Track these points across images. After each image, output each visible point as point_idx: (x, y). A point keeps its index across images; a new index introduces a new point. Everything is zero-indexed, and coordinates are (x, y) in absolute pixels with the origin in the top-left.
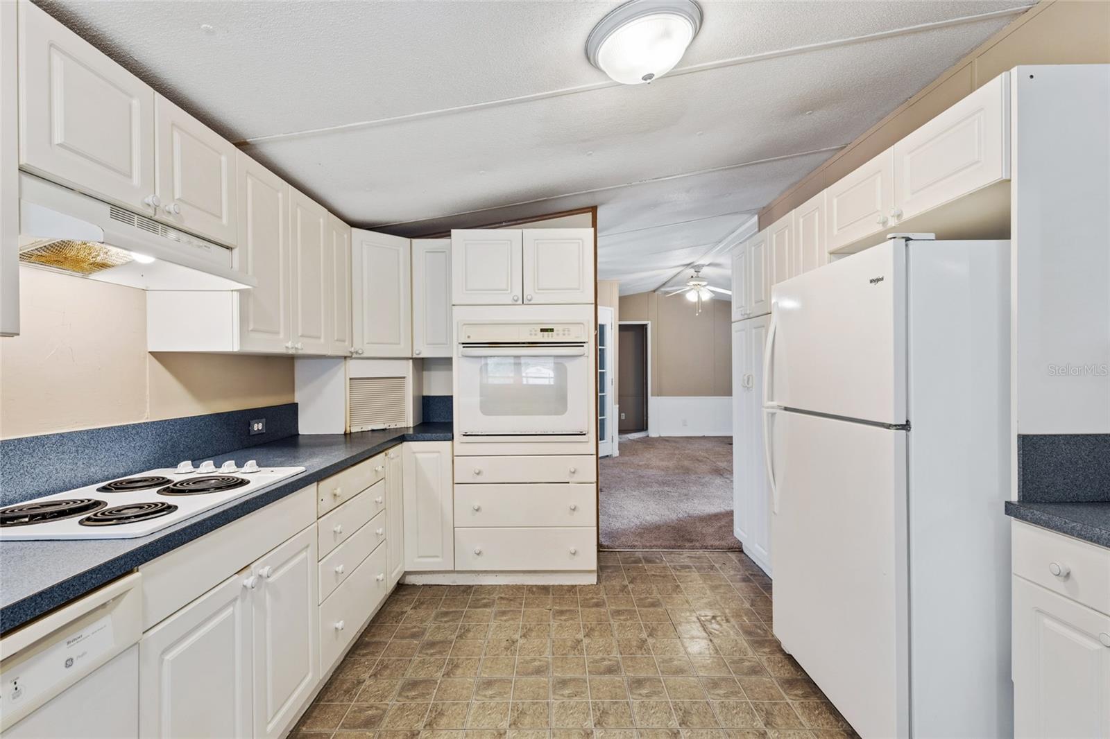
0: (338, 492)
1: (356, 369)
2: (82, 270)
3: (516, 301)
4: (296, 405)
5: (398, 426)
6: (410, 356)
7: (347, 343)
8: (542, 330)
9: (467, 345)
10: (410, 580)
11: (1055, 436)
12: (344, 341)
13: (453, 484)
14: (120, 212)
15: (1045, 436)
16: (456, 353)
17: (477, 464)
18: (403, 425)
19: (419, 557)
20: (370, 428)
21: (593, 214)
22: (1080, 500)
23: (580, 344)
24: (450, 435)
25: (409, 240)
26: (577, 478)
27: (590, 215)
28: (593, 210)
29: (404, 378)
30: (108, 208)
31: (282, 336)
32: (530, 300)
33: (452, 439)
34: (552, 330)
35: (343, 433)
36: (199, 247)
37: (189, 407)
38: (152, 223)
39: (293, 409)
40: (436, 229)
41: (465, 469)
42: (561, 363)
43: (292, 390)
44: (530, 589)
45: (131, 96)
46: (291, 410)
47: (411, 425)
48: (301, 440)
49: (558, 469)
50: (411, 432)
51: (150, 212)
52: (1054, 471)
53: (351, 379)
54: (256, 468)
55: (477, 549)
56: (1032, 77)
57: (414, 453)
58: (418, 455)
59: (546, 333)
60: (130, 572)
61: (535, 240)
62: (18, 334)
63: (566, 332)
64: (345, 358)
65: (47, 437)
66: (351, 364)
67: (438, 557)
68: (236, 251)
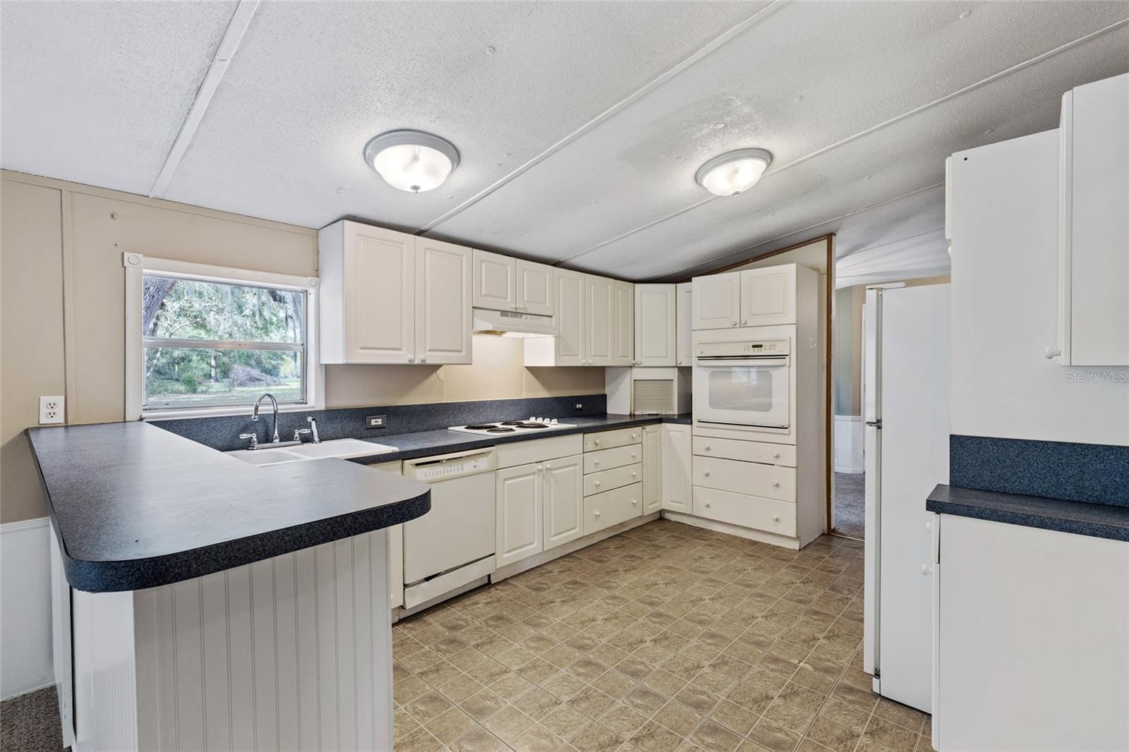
0: (597, 442)
1: (638, 374)
2: (498, 334)
3: (735, 325)
4: (606, 395)
5: (668, 413)
6: (675, 365)
7: (630, 358)
8: (754, 346)
9: (701, 358)
10: (668, 516)
11: (982, 438)
12: (628, 357)
13: (692, 455)
14: (504, 313)
15: (972, 437)
16: (694, 363)
17: (708, 442)
18: (671, 413)
19: (672, 501)
20: (647, 413)
21: (828, 241)
22: (1007, 491)
23: (782, 357)
24: (690, 421)
25: (675, 285)
26: (778, 462)
27: (825, 242)
28: (829, 237)
29: (672, 380)
30: (499, 313)
31: (580, 357)
32: (745, 324)
33: (691, 424)
34: (761, 346)
35: (629, 414)
36: (536, 319)
37: (543, 394)
38: (516, 314)
39: (604, 397)
40: (682, 277)
41: (699, 447)
42: (767, 372)
43: (604, 386)
44: (743, 540)
45: (507, 266)
46: (603, 398)
47: (677, 413)
48: (608, 416)
49: (767, 453)
50: (676, 417)
51: (514, 310)
52: (980, 465)
53: (635, 380)
54: (557, 423)
55: (707, 503)
56: (966, 159)
57: (668, 431)
58: (670, 432)
59: (756, 349)
60: (493, 446)
61: (750, 278)
62: (471, 364)
63: (772, 348)
64: (631, 367)
65: (487, 401)
66: (635, 371)
67: (682, 503)
68: (554, 317)
